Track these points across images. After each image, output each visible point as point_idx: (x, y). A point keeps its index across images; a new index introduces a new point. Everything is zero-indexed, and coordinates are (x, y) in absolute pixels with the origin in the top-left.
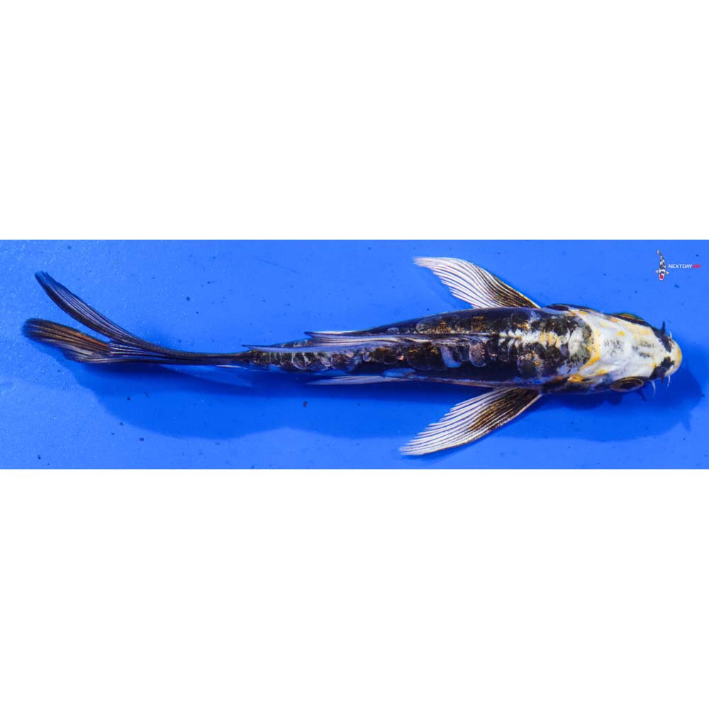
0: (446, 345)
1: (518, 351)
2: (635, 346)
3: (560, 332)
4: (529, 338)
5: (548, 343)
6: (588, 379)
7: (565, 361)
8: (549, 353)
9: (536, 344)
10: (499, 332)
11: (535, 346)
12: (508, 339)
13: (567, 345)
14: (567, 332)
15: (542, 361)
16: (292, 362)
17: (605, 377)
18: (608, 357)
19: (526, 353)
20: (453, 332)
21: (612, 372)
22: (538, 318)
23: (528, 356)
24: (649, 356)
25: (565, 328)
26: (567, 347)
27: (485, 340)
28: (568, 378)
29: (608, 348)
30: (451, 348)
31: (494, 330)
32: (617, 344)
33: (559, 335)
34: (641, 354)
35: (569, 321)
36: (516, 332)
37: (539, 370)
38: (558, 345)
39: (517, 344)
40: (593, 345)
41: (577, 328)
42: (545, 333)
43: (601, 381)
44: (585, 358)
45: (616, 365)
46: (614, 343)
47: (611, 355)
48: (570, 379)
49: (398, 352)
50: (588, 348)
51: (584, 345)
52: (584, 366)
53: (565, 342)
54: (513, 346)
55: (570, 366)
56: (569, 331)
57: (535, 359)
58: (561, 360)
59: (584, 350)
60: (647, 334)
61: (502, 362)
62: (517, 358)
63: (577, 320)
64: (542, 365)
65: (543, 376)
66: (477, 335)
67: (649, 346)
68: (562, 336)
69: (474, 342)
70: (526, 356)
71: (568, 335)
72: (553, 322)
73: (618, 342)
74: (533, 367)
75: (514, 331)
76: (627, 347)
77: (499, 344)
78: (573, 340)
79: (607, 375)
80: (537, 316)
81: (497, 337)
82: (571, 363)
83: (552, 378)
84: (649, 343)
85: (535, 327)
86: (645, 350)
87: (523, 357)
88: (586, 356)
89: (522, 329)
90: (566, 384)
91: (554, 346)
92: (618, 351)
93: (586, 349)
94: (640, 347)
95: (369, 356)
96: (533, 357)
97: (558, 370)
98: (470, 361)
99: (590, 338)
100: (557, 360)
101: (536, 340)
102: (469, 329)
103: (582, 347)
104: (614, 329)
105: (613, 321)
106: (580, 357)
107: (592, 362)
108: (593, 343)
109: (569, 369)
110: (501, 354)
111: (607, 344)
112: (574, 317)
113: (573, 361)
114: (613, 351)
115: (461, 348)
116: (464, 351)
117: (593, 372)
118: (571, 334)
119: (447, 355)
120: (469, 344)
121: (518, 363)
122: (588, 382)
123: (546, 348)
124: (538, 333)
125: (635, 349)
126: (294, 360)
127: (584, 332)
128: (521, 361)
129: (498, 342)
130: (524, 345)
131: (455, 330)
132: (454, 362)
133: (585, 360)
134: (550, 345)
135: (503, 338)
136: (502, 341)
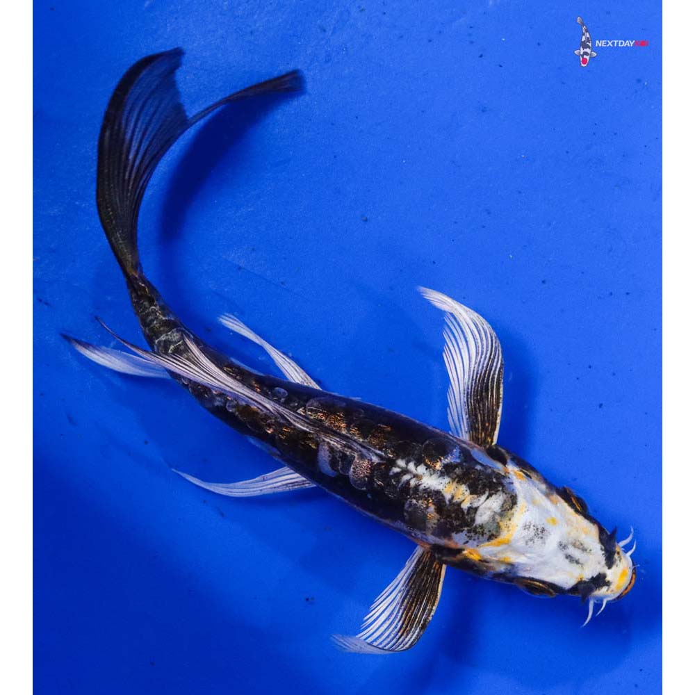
0: (328, 443)
1: (411, 492)
2: (564, 542)
3: (475, 491)
4: (431, 481)
5: (453, 497)
6: (486, 561)
7: (466, 529)
8: (449, 510)
9: (438, 493)
10: (397, 459)
11: (437, 495)
12: (405, 471)
13: (476, 509)
14: (484, 493)
15: (437, 516)
16: (156, 341)
17: (509, 567)
18: (521, 544)
19: (420, 498)
20: (344, 432)
21: (519, 564)
22: (458, 461)
23: (421, 504)
24: (577, 562)
25: (484, 486)
26: (475, 513)
27: (375, 460)
28: (464, 550)
29: (525, 533)
30: (332, 449)
31: (393, 452)
32: (541, 532)
33: (471, 493)
34: (568, 557)
35: (494, 480)
36: (419, 468)
37: (429, 526)
38: (465, 506)
39: (413, 483)
40: (508, 522)
41: (500, 493)
42: (455, 484)
43: (502, 568)
44: (491, 533)
45: (529, 558)
46: (537, 529)
47: (527, 542)
48: (465, 552)
49: (269, 421)
50: (501, 524)
51: (498, 518)
52: (487, 543)
53: (475, 505)
54: (408, 482)
55: (470, 537)
56: (487, 493)
57: (429, 510)
58: (461, 526)
59: (495, 525)
60: (588, 534)
61: (386, 496)
62: (407, 499)
63: (505, 482)
64: (436, 521)
65: (433, 534)
66: (369, 450)
67: (584, 550)
68: (475, 496)
69: (362, 457)
70: (420, 502)
71: (483, 497)
72: (474, 473)
73: (543, 530)
74: (424, 519)
75: (417, 465)
76: (553, 540)
77: (391, 474)
78: (488, 507)
79: (512, 565)
80: (459, 457)
81: (392, 463)
82: (473, 534)
83: (443, 542)
84: (586, 546)
85: (447, 470)
86: (577, 554)
87: (414, 501)
88: (494, 533)
89: (428, 467)
90: (459, 557)
91: (459, 504)
92: (538, 541)
93: (498, 523)
94: (570, 546)
95: (233, 407)
96: (427, 507)
97: (454, 535)
98: (348, 477)
99: (510, 512)
100: (456, 523)
101: (440, 487)
102: (365, 437)
103: (494, 519)
104: (548, 512)
105: (552, 501)
106: (486, 531)
107: (499, 542)
108: (510, 520)
109: (467, 539)
110: (389, 485)
111: (527, 527)
112: (504, 477)
113: (476, 533)
114: (531, 540)
115: (344, 457)
116: (347, 461)
117: (495, 555)
118: (488, 498)
119: (324, 455)
120: (356, 455)
121: (406, 506)
122: (487, 564)
123: (447, 502)
124: (447, 479)
125: (563, 546)
126: (159, 342)
127: (505, 501)
128: (411, 505)
129: (390, 470)
130: (421, 487)
131: (349, 431)
132: (329, 468)
133: (492, 537)
134: (454, 501)
135: (399, 467)
136: (396, 470)
